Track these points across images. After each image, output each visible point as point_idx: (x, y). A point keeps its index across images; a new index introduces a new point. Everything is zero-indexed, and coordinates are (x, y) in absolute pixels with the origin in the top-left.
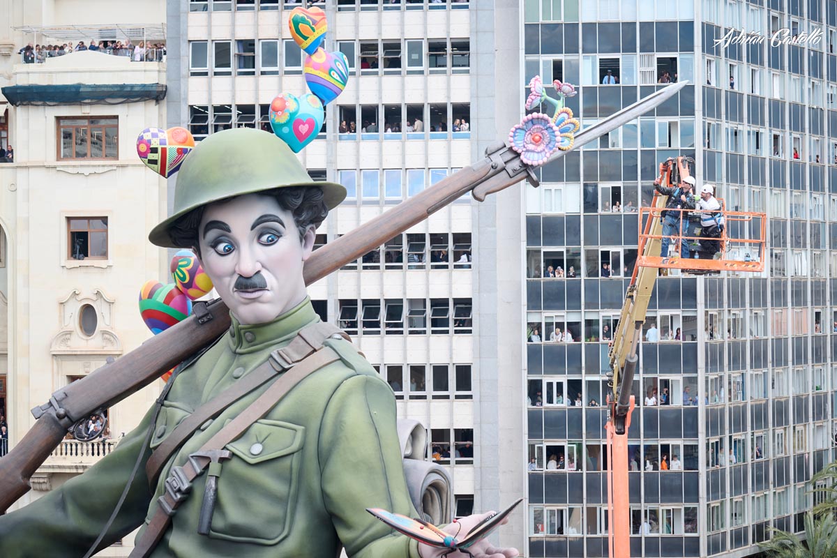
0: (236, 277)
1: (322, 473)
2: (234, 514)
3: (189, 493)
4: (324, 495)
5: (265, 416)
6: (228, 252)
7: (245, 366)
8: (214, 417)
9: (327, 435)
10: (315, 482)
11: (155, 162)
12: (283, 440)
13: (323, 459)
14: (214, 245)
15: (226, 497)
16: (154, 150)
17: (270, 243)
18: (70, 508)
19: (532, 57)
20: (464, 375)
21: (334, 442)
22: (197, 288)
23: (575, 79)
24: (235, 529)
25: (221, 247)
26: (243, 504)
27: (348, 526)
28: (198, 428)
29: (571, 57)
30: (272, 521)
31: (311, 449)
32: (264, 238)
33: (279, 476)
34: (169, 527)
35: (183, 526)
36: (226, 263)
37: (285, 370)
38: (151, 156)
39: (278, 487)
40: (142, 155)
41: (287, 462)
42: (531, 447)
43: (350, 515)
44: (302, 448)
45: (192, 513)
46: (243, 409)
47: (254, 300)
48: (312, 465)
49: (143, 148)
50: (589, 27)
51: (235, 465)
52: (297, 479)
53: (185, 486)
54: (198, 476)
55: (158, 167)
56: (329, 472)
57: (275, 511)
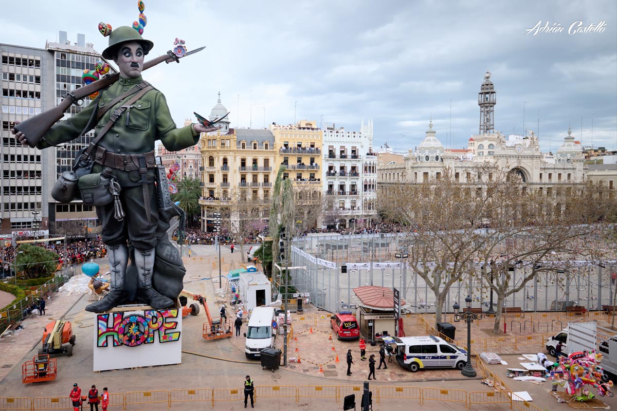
0: (131, 63)
1: (155, 114)
2: (134, 122)
3: (120, 117)
4: (156, 118)
5: (139, 99)
6: (128, 56)
7: (128, 88)
8: (123, 99)
9: (157, 104)
10: (154, 116)
11: (103, 31)
12: (146, 105)
13: (156, 109)
14: (125, 54)
15: (132, 118)
16: (104, 28)
17: (139, 56)
19: (58, 82)
21: (159, 107)
22: (104, 71)
23: (69, 88)
24: (135, 126)
25: (127, 55)
26: (136, 120)
27: (162, 127)
28: (119, 102)
29: (69, 84)
30: (144, 124)
31: (153, 108)
32: (138, 54)
33: (145, 114)
34: (113, 126)
35: (118, 125)
36: (129, 59)
37: (142, 89)
38: (103, 29)
39: (146, 116)
40: (100, 29)
41: (147, 110)
43: (164, 124)
44: (151, 107)
45: (122, 122)
46: (132, 97)
47: (136, 69)
48: (153, 112)
49: (101, 27)
51: (134, 110)
52: (149, 114)
53: (120, 115)
54: (123, 112)
55: (104, 33)
56: (158, 113)
57: (145, 122)
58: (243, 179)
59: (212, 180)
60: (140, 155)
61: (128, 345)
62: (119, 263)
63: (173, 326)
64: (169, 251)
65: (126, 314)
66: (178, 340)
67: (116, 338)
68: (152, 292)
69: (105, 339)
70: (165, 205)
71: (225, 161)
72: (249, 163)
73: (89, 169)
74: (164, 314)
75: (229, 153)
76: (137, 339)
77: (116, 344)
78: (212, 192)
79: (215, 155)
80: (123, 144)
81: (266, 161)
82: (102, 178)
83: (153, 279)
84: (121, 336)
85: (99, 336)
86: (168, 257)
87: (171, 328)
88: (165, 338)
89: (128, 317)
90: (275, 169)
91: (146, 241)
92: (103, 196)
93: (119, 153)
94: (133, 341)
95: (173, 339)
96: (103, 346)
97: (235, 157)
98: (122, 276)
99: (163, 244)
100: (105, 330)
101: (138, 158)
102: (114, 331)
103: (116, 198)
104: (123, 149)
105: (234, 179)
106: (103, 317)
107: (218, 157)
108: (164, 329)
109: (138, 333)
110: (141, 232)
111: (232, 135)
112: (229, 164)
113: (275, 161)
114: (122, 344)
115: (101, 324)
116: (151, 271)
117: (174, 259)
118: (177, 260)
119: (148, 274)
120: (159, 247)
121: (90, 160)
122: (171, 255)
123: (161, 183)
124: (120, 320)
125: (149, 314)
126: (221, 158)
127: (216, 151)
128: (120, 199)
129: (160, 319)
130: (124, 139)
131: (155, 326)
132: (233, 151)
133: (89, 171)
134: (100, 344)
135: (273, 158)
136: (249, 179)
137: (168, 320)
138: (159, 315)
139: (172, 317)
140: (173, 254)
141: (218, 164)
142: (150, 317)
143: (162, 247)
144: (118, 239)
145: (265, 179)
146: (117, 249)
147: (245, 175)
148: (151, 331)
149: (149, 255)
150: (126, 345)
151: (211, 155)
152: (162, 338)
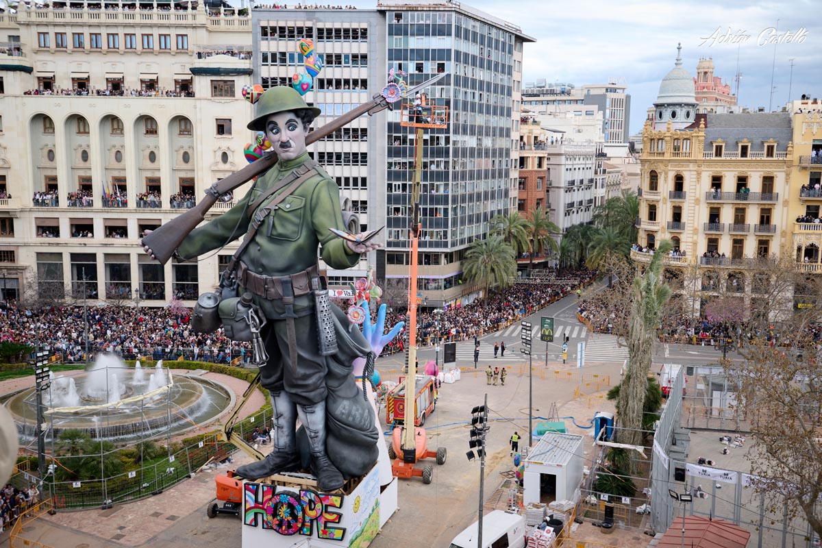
0: (280, 142)
1: (312, 215)
2: (280, 230)
3: (263, 222)
4: (312, 222)
5: (291, 194)
6: (277, 133)
7: (283, 175)
8: (272, 194)
9: (314, 201)
10: (309, 219)
11: (249, 98)
12: (298, 203)
13: (312, 210)
14: (272, 130)
15: (277, 224)
16: (249, 94)
17: (293, 130)
18: (219, 226)
19: (391, 62)
20: (364, 181)
21: (317, 204)
22: (265, 146)
23: (406, 70)
24: (280, 235)
25: (274, 131)
26: (283, 226)
27: (321, 235)
28: (266, 198)
29: (406, 62)
30: (294, 232)
31: (308, 206)
32: (290, 128)
33: (296, 216)
34: (256, 234)
35: (261, 234)
36: (276, 137)
37: (298, 177)
38: (247, 96)
39: (296, 220)
40: (244, 95)
41: (299, 211)
42: (388, 208)
43: (322, 231)
44: (305, 206)
45: (264, 229)
46: (283, 192)
47: (287, 151)
48: (308, 213)
49: (244, 93)
50: (412, 50)
51: (280, 212)
52: (303, 217)
53: (262, 219)
54: (267, 216)
55: (250, 100)
56: (314, 215)
57: (295, 229)
58: (714, 216)
59: (652, 216)
60: (286, 277)
61: (278, 532)
62: (282, 415)
63: (336, 519)
64: (347, 407)
65: (280, 489)
66: (341, 540)
67: (265, 519)
68: (323, 461)
69: (253, 517)
70: (323, 347)
71: (679, 182)
72: (729, 185)
73: (234, 289)
74: (324, 499)
75: (688, 166)
76: (289, 526)
77: (265, 526)
78: (651, 237)
79: (660, 169)
80: (265, 261)
81: (768, 182)
82: (240, 307)
83: (325, 443)
84: (270, 518)
85: (246, 511)
86: (344, 416)
87: (333, 521)
88: (325, 532)
89: (279, 494)
90: (786, 197)
91: (304, 394)
92: (241, 331)
93: (260, 273)
94: (284, 527)
95: (335, 537)
96: (250, 525)
97: (699, 174)
98: (286, 433)
99: (340, 397)
100: (253, 505)
101: (283, 283)
102: (263, 508)
103: (254, 336)
104: (265, 269)
105: (696, 215)
106: (251, 487)
107: (666, 174)
108: (323, 520)
109: (290, 518)
110: (295, 382)
111: (696, 129)
112: (686, 187)
113: (787, 181)
114: (272, 528)
115: (249, 496)
116: (321, 434)
117: (354, 419)
118: (361, 421)
119: (316, 437)
120: (330, 401)
121: (233, 278)
122: (349, 414)
123: (319, 316)
124: (270, 496)
125: (305, 495)
126: (672, 175)
127: (661, 161)
128: (261, 336)
129: (319, 506)
130: (265, 254)
131: (313, 513)
132: (695, 161)
133: (234, 293)
134: (248, 522)
135: (784, 174)
136: (727, 216)
137: (330, 509)
138: (317, 499)
139: (334, 506)
140: (353, 412)
141: (666, 186)
142: (306, 500)
143: (335, 401)
144: (276, 384)
145: (762, 218)
146: (279, 396)
147: (718, 209)
148: (307, 519)
149: (313, 412)
150: (275, 530)
151: (653, 168)
152: (321, 532)
